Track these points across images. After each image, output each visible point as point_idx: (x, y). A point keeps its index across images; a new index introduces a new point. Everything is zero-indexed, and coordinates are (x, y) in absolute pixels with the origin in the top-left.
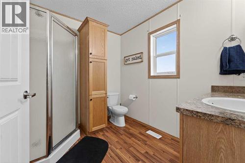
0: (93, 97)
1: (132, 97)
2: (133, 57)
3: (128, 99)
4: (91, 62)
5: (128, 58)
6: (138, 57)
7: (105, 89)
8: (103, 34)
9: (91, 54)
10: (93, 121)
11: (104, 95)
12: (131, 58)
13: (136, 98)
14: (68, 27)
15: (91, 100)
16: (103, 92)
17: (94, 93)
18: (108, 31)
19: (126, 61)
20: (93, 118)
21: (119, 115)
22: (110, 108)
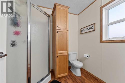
0: (59, 55)
1: (86, 55)
2: (87, 28)
3: (83, 57)
4: (57, 32)
5: (83, 29)
6: (91, 28)
7: (67, 50)
8: (65, 13)
9: (57, 27)
10: (59, 71)
11: (66, 54)
12: (85, 29)
13: (89, 56)
14: (45, 12)
15: (57, 57)
16: (66, 52)
17: (59, 52)
18: (69, 13)
19: (82, 31)
20: (59, 69)
21: (77, 68)
22: (71, 62)
